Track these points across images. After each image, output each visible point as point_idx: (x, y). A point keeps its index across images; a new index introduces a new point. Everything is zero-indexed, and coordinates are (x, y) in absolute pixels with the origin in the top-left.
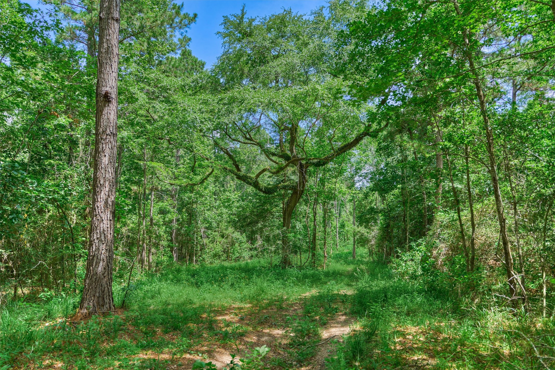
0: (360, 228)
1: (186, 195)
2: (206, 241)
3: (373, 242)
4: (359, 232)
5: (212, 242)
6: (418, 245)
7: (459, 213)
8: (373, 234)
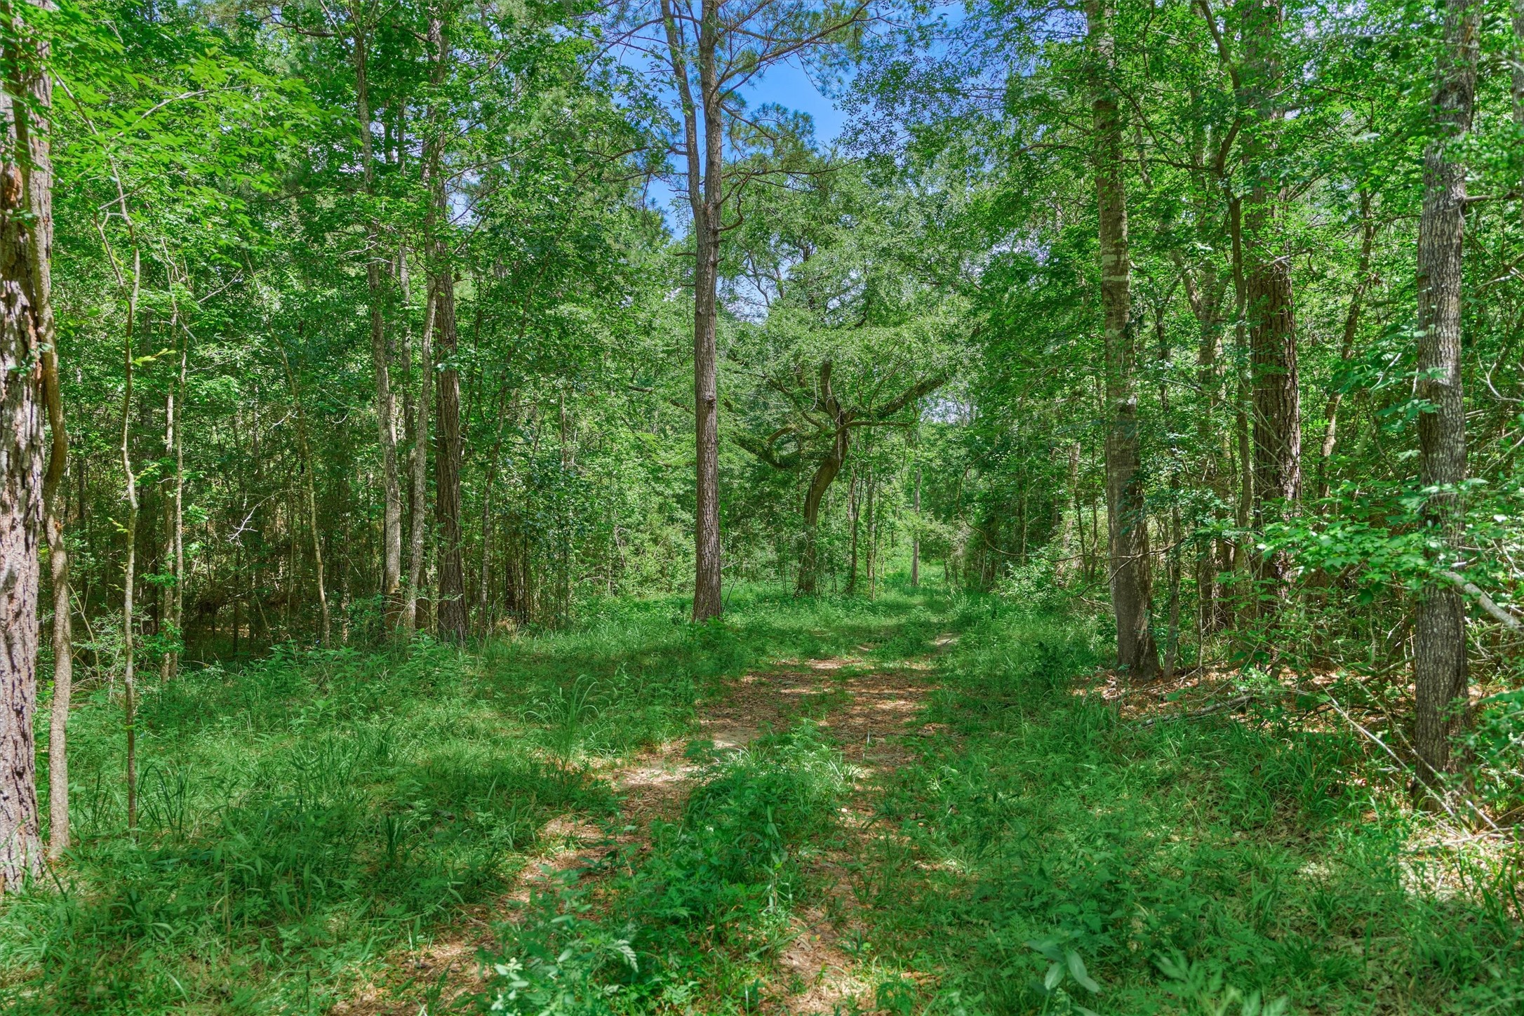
0: (934, 523)
1: (598, 461)
2: (624, 551)
3: (960, 552)
4: (932, 531)
5: (637, 552)
6: (1038, 557)
7: (1095, 511)
8: (960, 535)
